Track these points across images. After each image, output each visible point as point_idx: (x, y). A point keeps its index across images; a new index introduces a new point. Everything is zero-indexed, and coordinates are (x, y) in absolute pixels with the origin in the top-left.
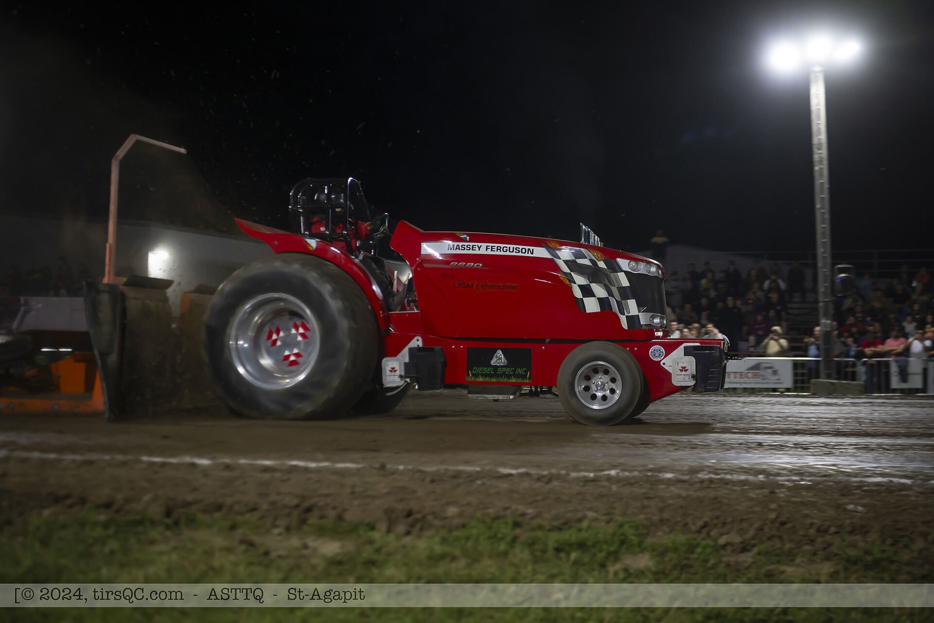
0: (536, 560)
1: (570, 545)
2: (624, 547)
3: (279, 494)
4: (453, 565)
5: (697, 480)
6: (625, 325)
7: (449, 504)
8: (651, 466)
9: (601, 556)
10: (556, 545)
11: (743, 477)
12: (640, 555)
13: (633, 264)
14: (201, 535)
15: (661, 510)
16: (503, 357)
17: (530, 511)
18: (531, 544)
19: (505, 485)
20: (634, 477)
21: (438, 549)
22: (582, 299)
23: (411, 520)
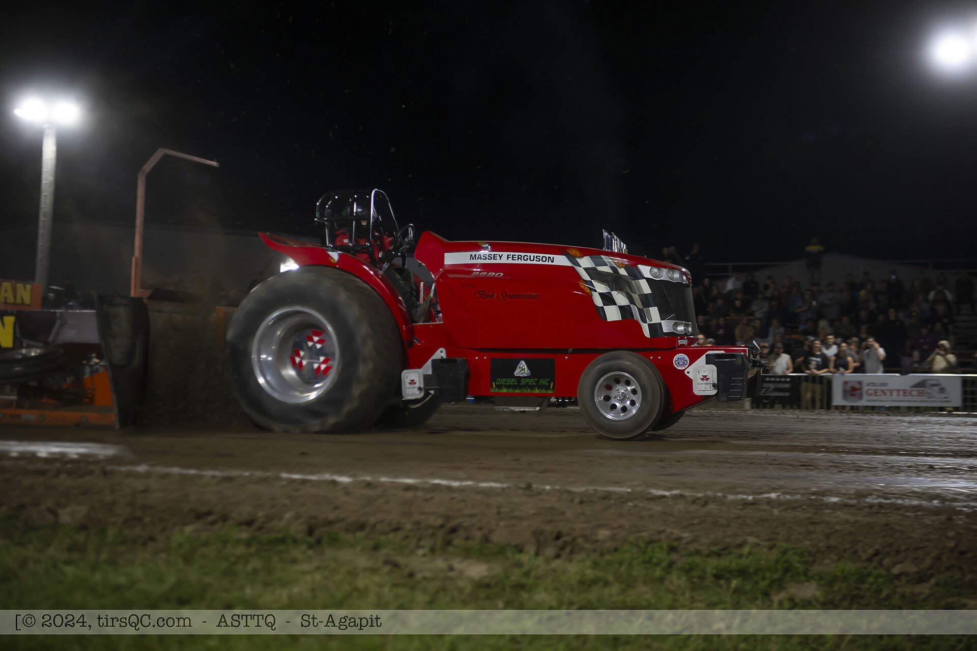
0: (694, 587)
1: (730, 572)
2: (789, 574)
3: (423, 513)
4: (606, 591)
5: (865, 505)
6: (647, 333)
7: (600, 526)
8: (814, 489)
9: (763, 584)
10: (714, 572)
11: (915, 503)
12: (806, 584)
13: (655, 270)
14: (345, 555)
15: (828, 536)
16: (526, 367)
17: (686, 535)
18: (688, 570)
19: (657, 508)
20: (796, 501)
21: (590, 573)
22: (603, 307)
23: (560, 542)
